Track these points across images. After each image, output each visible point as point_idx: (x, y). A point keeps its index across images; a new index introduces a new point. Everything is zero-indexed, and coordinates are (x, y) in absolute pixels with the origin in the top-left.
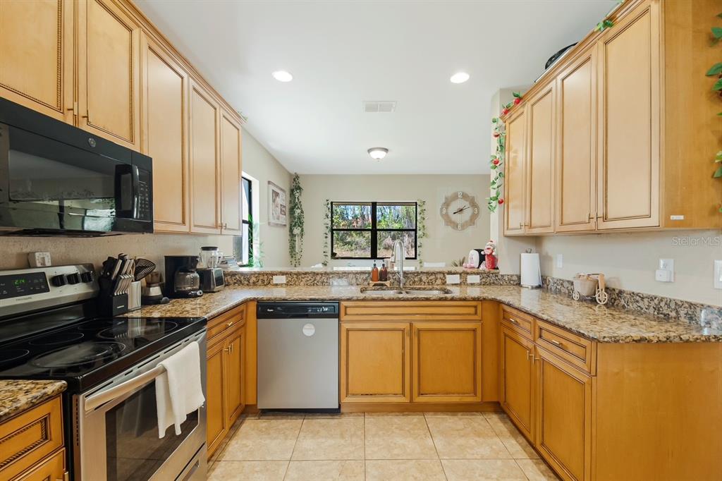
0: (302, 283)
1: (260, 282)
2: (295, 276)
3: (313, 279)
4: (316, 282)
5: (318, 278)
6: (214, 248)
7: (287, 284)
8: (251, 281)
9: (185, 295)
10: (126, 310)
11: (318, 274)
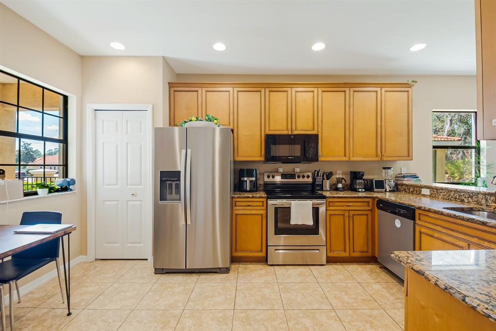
0: (440, 197)
1: (415, 192)
2: (435, 190)
3: (448, 195)
4: (450, 197)
5: (452, 194)
6: (389, 168)
7: (430, 196)
8: (411, 191)
9: (355, 190)
10: (322, 190)
11: (451, 191)
